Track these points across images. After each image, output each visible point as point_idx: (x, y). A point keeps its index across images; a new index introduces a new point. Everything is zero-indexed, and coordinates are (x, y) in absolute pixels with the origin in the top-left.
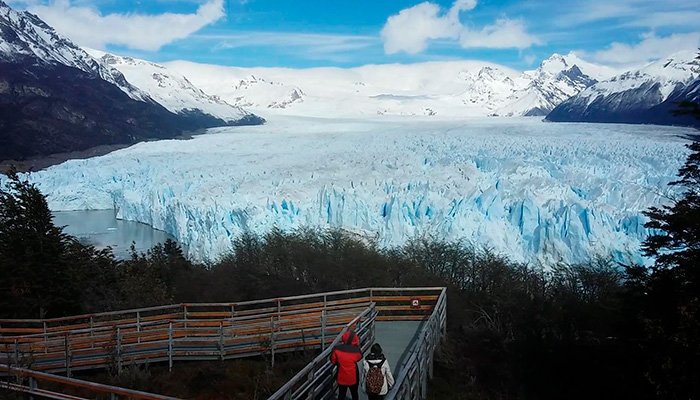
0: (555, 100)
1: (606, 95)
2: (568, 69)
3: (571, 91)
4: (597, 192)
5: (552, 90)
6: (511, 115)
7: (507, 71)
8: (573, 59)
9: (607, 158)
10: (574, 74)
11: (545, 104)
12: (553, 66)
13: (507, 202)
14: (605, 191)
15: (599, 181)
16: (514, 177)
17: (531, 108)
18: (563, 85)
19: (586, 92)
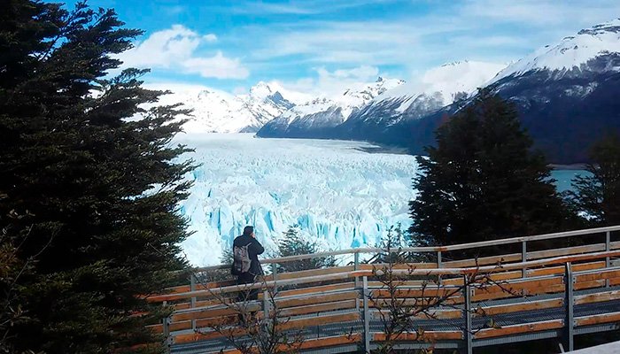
0: (263, 120)
1: (302, 116)
2: (272, 94)
3: (275, 112)
4: (288, 195)
5: (260, 112)
6: (228, 131)
7: (223, 95)
8: (276, 86)
9: (301, 167)
10: (277, 99)
11: (255, 122)
12: (261, 91)
13: (208, 209)
14: (295, 195)
15: (291, 187)
16: (224, 186)
17: (244, 126)
18: (269, 107)
19: (287, 114)
